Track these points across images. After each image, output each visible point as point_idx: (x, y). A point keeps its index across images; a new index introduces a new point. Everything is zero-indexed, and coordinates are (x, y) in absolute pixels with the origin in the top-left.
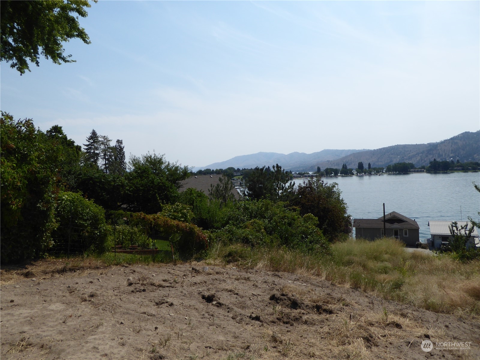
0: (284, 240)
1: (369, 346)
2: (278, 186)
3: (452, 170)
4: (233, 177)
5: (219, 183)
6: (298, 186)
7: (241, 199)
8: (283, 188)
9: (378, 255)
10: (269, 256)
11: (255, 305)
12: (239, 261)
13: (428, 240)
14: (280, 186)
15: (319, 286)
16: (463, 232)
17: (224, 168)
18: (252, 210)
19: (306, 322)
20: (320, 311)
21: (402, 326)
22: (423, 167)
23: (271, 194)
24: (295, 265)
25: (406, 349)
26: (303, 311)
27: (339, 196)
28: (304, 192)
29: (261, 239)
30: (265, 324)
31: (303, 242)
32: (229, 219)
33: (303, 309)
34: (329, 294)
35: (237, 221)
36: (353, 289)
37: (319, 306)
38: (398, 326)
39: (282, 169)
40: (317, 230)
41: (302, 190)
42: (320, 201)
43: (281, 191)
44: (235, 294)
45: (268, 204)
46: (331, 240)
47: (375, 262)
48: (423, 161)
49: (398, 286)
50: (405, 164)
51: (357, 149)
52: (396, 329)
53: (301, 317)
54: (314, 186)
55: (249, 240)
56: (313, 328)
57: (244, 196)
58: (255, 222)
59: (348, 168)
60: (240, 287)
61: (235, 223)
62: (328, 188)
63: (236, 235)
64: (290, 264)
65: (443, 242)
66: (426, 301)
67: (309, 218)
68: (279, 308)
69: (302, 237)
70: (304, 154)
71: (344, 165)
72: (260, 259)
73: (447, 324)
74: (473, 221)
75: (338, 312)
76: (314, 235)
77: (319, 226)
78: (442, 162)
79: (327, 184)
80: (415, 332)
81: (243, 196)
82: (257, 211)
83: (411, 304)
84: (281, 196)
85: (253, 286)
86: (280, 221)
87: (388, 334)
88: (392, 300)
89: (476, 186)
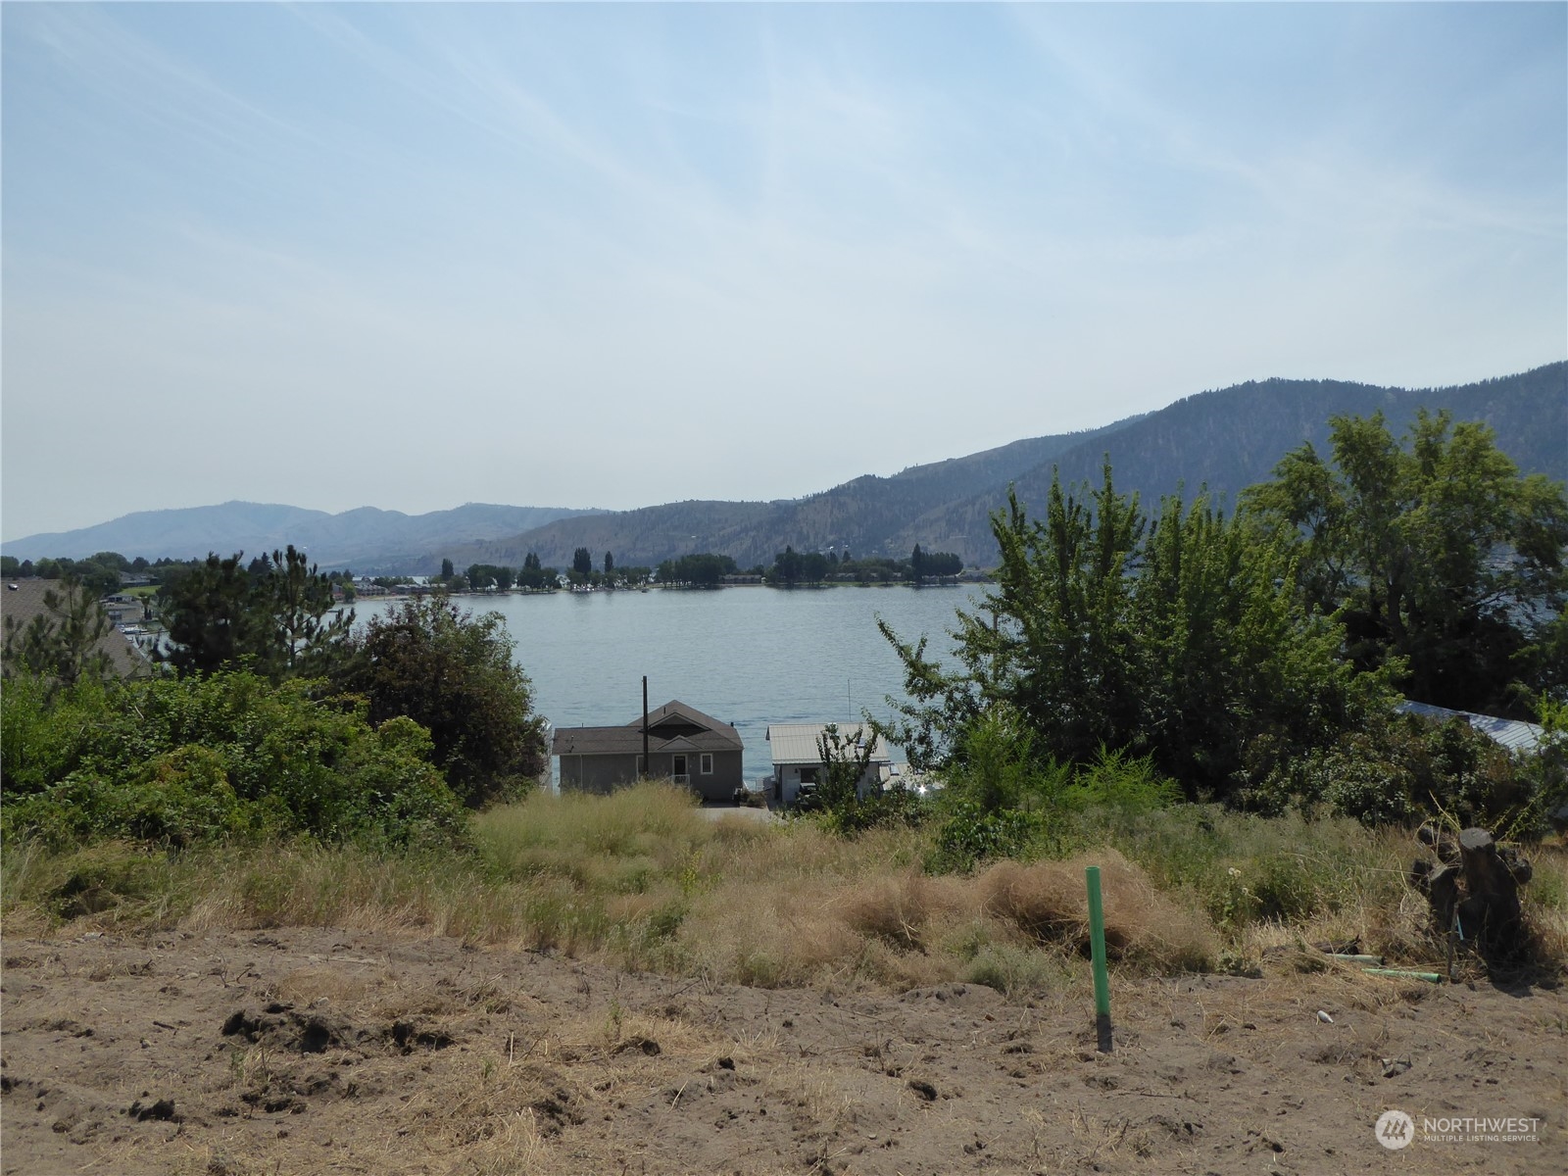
0: (305, 812)
1: (555, 1129)
2: (290, 624)
3: (830, 579)
4: (115, 592)
5: (46, 613)
6: (370, 624)
7: (142, 673)
8: (310, 630)
9: (621, 837)
10: (239, 875)
11: (161, 1062)
12: (115, 905)
13: (766, 781)
14: (300, 625)
15: (420, 960)
16: (850, 753)
17: (79, 554)
18: (180, 713)
19: (351, 1092)
20: (407, 1045)
21: (660, 1045)
22: (759, 571)
23: (265, 653)
24: (340, 895)
25: (664, 1112)
26: (344, 1054)
27: (508, 656)
28: (386, 644)
29: (211, 815)
30: (190, 1128)
31: (374, 816)
32: (83, 750)
33: (348, 1047)
34: (445, 982)
35: (115, 758)
36: (533, 952)
37: (404, 1026)
38: (649, 1047)
39: (309, 565)
40: (427, 769)
41: (382, 640)
42: (443, 675)
43: (301, 643)
44: (78, 1036)
45: (248, 688)
46: (475, 802)
47: (611, 858)
48: (759, 553)
49: (667, 926)
50: (709, 558)
51: (573, 507)
52: (644, 1059)
53: (334, 1076)
54: (427, 624)
55: (161, 824)
56: (375, 1107)
57: (155, 660)
58: (190, 757)
59: (542, 568)
60: (104, 1005)
61: (107, 764)
62: (473, 630)
63: (106, 808)
64: (323, 895)
65: (804, 785)
66: (742, 959)
67: (401, 732)
68: (252, 1057)
69: (374, 800)
70: (397, 516)
71: (529, 556)
72: (204, 890)
73: (790, 1017)
74: (873, 719)
75: (467, 1036)
76: (415, 788)
77: (436, 757)
78: (809, 557)
79: (468, 616)
80: (698, 1056)
81: (149, 660)
82: (203, 715)
83: (702, 973)
84: (303, 660)
85: (162, 995)
86: (291, 747)
87: (616, 1078)
88: (652, 971)
89: (881, 625)
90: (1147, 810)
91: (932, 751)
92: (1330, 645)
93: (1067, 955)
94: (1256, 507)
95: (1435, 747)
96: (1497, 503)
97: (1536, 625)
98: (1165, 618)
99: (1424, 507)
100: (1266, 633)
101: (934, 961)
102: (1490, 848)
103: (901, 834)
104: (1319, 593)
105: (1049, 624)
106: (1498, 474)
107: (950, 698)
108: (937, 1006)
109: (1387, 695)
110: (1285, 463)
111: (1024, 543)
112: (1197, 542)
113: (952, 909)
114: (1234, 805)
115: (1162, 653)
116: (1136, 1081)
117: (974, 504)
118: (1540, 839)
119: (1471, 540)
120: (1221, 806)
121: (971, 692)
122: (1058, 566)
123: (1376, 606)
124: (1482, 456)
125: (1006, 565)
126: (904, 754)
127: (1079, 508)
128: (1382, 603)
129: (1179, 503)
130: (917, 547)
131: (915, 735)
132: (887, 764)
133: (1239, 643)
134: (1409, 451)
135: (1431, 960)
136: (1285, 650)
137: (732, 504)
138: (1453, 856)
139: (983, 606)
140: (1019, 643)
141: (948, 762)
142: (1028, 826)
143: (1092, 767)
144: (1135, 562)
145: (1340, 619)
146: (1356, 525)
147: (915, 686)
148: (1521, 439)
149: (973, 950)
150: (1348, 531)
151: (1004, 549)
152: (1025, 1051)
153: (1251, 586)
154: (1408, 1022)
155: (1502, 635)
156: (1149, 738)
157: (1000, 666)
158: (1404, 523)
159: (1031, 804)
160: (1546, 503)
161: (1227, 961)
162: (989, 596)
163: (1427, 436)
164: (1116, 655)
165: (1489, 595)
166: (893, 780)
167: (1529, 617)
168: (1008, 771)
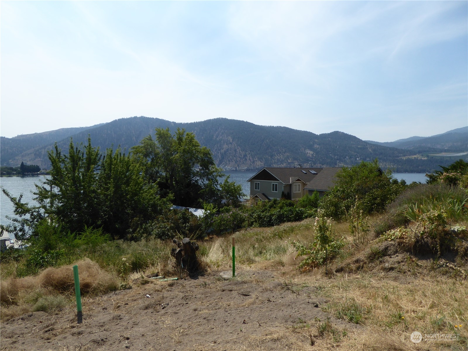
74: (1, 225)
89: (4, 191)
90: (100, 244)
91: (25, 233)
92: (154, 191)
93: (71, 295)
94: (135, 152)
95: (180, 217)
96: (196, 154)
97: (204, 184)
98: (107, 185)
99: (179, 154)
100: (137, 188)
101: (21, 307)
102: (190, 242)
103: (11, 264)
104: (152, 177)
105: (69, 188)
106: (196, 146)
107: (32, 215)
108: (21, 322)
109: (168, 204)
110: (143, 140)
111: (60, 162)
112: (117, 162)
113: (29, 287)
114: (126, 239)
115: (106, 196)
116: (89, 330)
117: (45, 149)
118: (204, 238)
119: (190, 163)
120: (122, 240)
121: (40, 212)
122: (72, 169)
123: (167, 180)
124: (192, 141)
125: (53, 169)
126: (14, 236)
127: (79, 151)
128: (168, 180)
129: (112, 150)
130: (22, 163)
131: (18, 229)
132: (9, 240)
133: (129, 192)
134: (175, 139)
135: (176, 274)
136: (142, 193)
138: (181, 246)
139: (45, 183)
140: (58, 195)
141: (31, 236)
142: (60, 255)
143: (82, 233)
144: (98, 168)
145: (157, 184)
146: (162, 158)
147: (18, 211)
148: (203, 138)
149: (36, 300)
150: (160, 160)
151: (53, 164)
152: (52, 330)
153: (133, 175)
154: (170, 292)
155: (197, 187)
156: (102, 222)
157: (52, 203)
158: (174, 158)
159: (62, 248)
160: (206, 154)
161: (122, 286)
162: (47, 180)
163: (179, 135)
164: (92, 197)
165: (194, 177)
166: (10, 245)
167: (203, 182)
168: (53, 237)
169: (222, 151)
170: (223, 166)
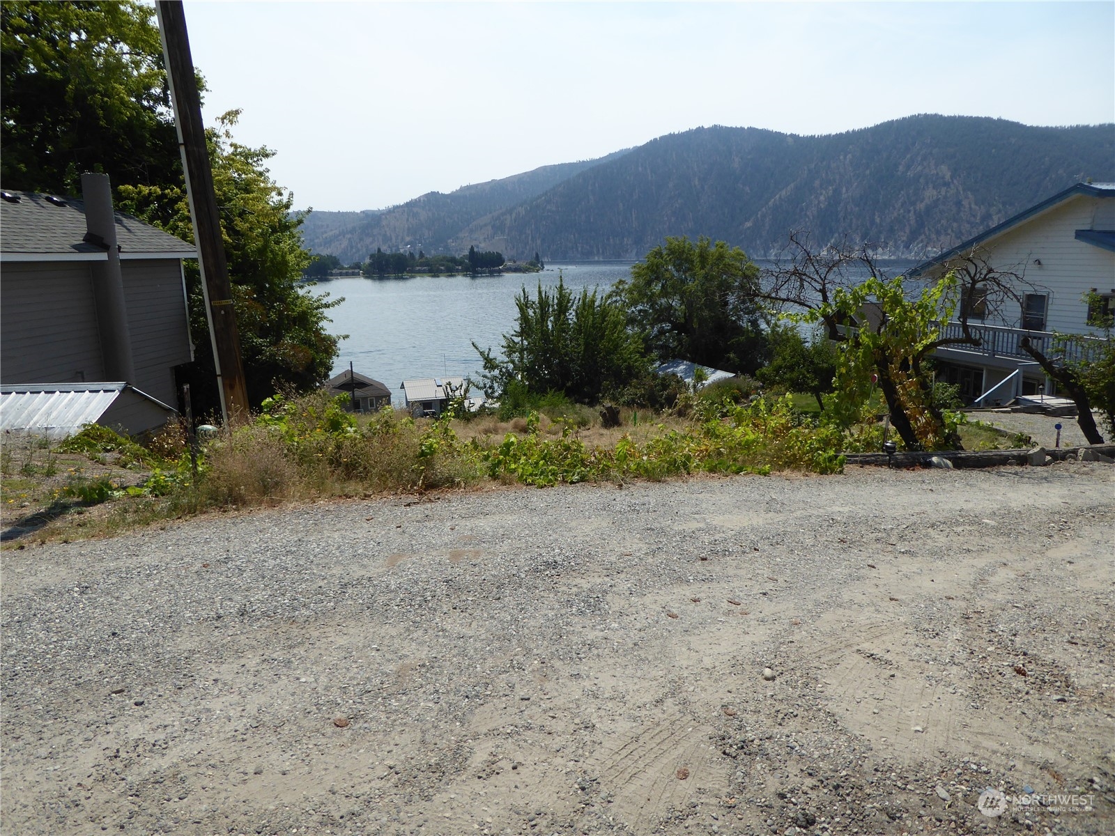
3: (411, 272)
22: (358, 266)
48: (355, 251)
78: (393, 256)
91: (494, 391)
117: (511, 214)
121: (509, 368)
130: (472, 247)
131: (488, 386)
137: (331, 214)
143: (546, 394)
147: (487, 367)
157: (520, 358)
169: (921, 206)
170: (920, 245)
